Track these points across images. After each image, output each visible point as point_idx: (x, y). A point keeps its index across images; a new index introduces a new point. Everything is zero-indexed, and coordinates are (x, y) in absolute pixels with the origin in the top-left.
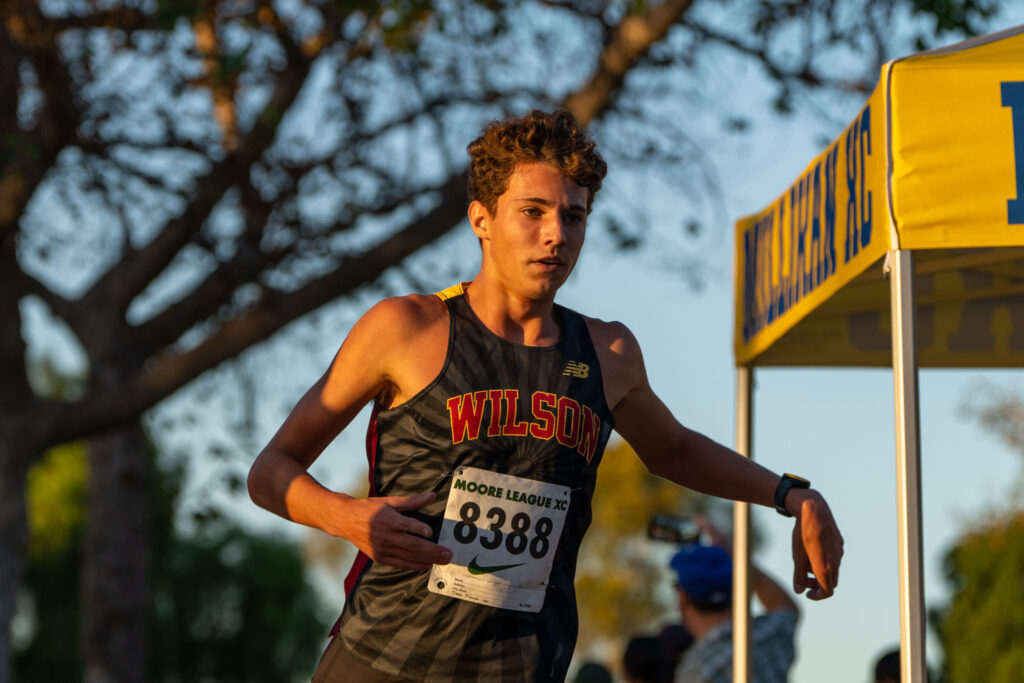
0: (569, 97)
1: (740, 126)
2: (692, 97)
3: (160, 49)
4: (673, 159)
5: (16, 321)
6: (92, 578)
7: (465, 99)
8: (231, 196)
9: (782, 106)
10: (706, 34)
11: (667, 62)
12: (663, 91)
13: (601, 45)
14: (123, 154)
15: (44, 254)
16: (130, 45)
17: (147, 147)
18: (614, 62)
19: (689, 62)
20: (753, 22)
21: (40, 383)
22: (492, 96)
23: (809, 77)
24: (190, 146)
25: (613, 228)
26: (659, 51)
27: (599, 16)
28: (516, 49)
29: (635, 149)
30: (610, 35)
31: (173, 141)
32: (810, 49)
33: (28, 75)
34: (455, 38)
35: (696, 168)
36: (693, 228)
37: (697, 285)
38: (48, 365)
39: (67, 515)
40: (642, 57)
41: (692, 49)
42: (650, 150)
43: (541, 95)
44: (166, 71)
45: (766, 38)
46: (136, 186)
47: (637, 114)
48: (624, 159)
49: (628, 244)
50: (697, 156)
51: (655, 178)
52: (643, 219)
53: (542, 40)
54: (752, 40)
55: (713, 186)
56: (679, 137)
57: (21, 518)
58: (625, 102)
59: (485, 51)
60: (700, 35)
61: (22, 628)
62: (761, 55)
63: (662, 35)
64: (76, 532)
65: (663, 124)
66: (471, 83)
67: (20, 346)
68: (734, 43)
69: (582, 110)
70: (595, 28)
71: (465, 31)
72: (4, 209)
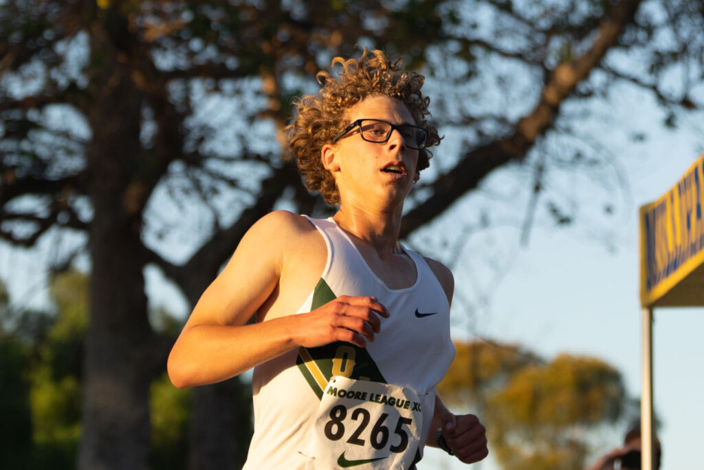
0: (522, 120)
1: (640, 138)
2: (606, 119)
3: (238, 92)
4: (594, 162)
5: (141, 281)
6: (195, 459)
7: (450, 123)
8: (289, 192)
9: (670, 122)
10: (616, 75)
11: (589, 94)
12: (586, 115)
13: (543, 83)
14: (213, 165)
15: (160, 236)
16: (217, 89)
17: (229, 160)
18: (552, 96)
19: (605, 95)
20: (648, 66)
22: (468, 121)
23: (687, 103)
24: (259, 158)
25: (554, 211)
26: (583, 88)
27: (540, 63)
28: (484, 87)
29: (568, 155)
30: (548, 77)
31: (247, 156)
32: (688, 84)
33: (147, 112)
34: (441, 80)
35: (611, 168)
36: (609, 210)
37: (612, 250)
38: (163, 312)
39: (178, 415)
40: (571, 92)
41: (607, 85)
42: (579, 156)
43: (502, 120)
44: (243, 107)
45: (657, 76)
46: (222, 187)
47: (568, 131)
48: (560, 162)
49: (564, 221)
50: (611, 159)
51: (581, 174)
52: (574, 204)
53: (502, 81)
54: (648, 79)
55: (622, 181)
56: (598, 147)
57: (146, 418)
58: (561, 123)
59: (463, 89)
60: (611, 76)
62: (654, 88)
63: (585, 76)
64: (184, 427)
65: (587, 138)
66: (453, 112)
67: (144, 299)
68: (635, 81)
69: (530, 129)
70: (538, 72)
71: (447, 75)
72: (131, 205)
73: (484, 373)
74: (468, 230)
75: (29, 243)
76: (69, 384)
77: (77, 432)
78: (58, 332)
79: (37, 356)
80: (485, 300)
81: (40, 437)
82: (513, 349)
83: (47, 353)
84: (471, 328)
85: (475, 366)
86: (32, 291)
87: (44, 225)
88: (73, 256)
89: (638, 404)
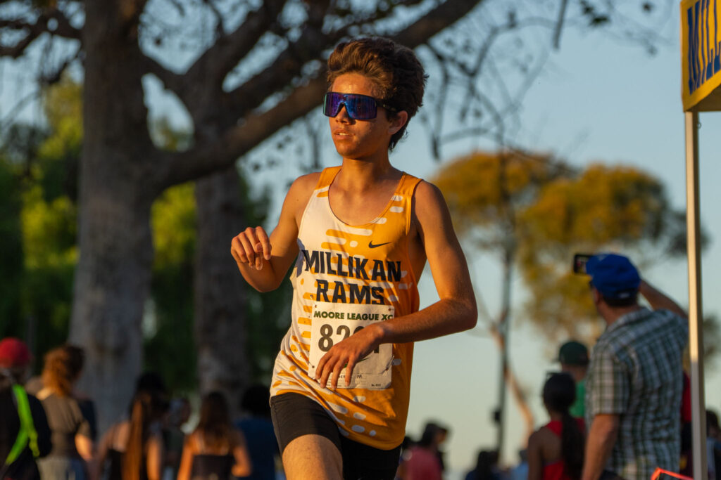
5: (140, 91)
6: (201, 284)
15: (158, 42)
21: (159, 139)
25: (588, 10)
36: (647, 7)
37: (652, 51)
38: (165, 124)
39: (181, 237)
49: (599, 21)
52: (610, 2)
57: (148, 239)
61: (150, 323)
64: (188, 248)
67: (145, 111)
72: (127, 9)
73: (511, 187)
74: (494, 31)
75: (17, 52)
76: (63, 204)
77: (73, 256)
78: (50, 148)
79: (28, 173)
80: (514, 107)
81: (31, 263)
82: (544, 160)
83: (37, 172)
84: (499, 137)
85: (502, 178)
86: (21, 105)
87: (34, 32)
88: (65, 65)
89: (682, 218)
